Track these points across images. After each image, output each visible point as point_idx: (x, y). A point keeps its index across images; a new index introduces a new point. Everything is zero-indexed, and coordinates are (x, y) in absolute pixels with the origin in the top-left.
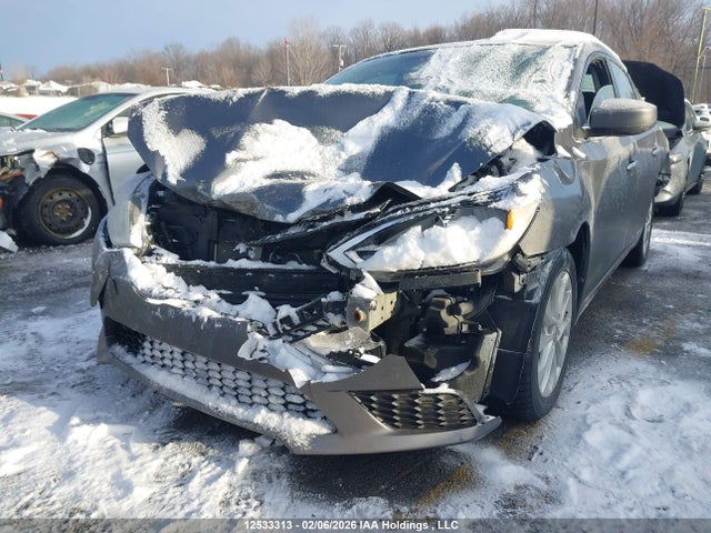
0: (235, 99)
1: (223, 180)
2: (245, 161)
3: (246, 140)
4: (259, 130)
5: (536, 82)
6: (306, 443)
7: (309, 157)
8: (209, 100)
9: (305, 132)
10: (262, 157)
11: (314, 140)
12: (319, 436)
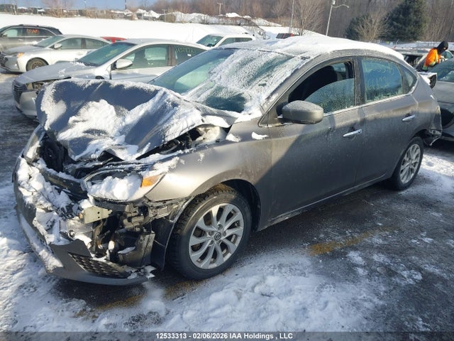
0: (87, 86)
1: (64, 131)
2: (78, 122)
3: (82, 111)
4: (90, 105)
5: (259, 85)
6: (52, 269)
7: (109, 122)
8: (76, 85)
9: (112, 108)
10: (87, 120)
11: (114, 113)
12: (58, 268)
